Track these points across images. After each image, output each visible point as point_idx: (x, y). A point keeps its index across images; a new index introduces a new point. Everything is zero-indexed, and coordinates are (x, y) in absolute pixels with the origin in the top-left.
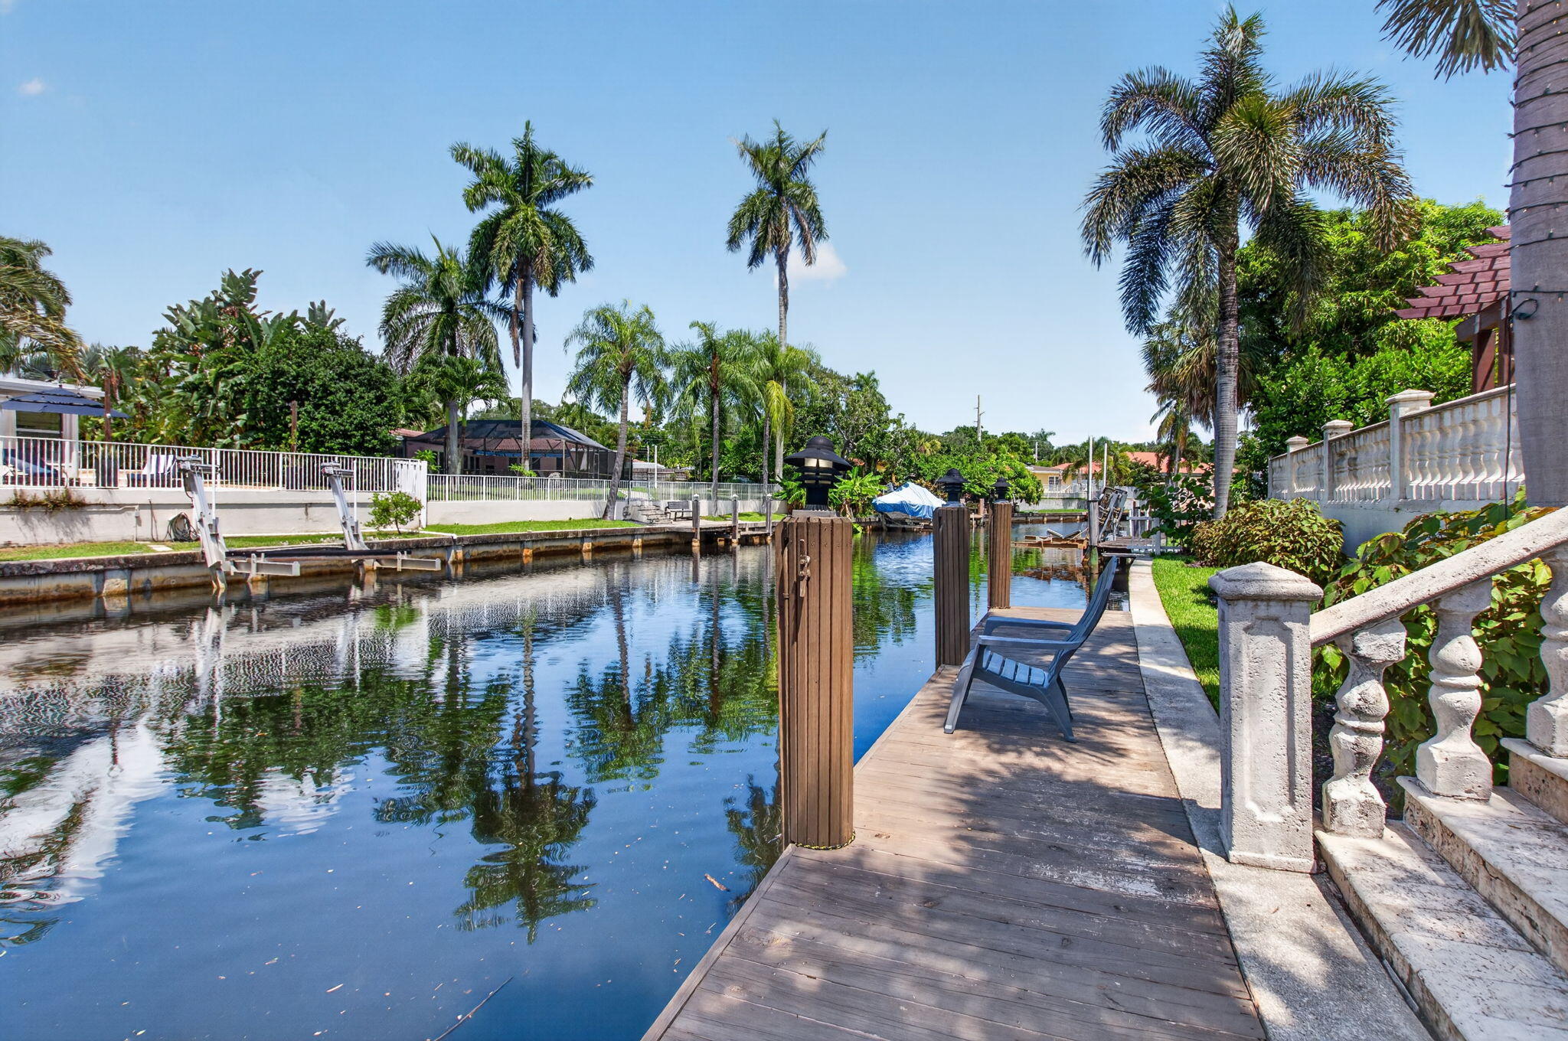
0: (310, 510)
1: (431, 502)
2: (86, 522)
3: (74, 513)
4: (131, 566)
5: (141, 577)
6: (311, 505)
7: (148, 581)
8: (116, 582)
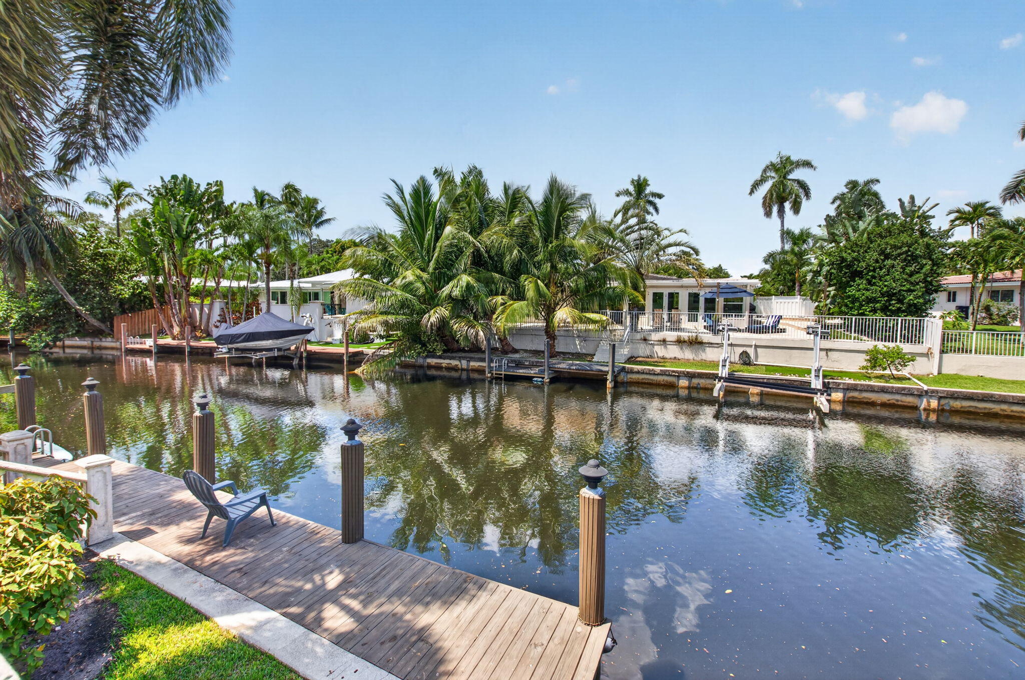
0: (829, 353)
1: (944, 355)
2: (704, 351)
3: (700, 346)
4: (690, 376)
5: (695, 381)
6: (831, 350)
7: (699, 384)
8: (683, 382)
